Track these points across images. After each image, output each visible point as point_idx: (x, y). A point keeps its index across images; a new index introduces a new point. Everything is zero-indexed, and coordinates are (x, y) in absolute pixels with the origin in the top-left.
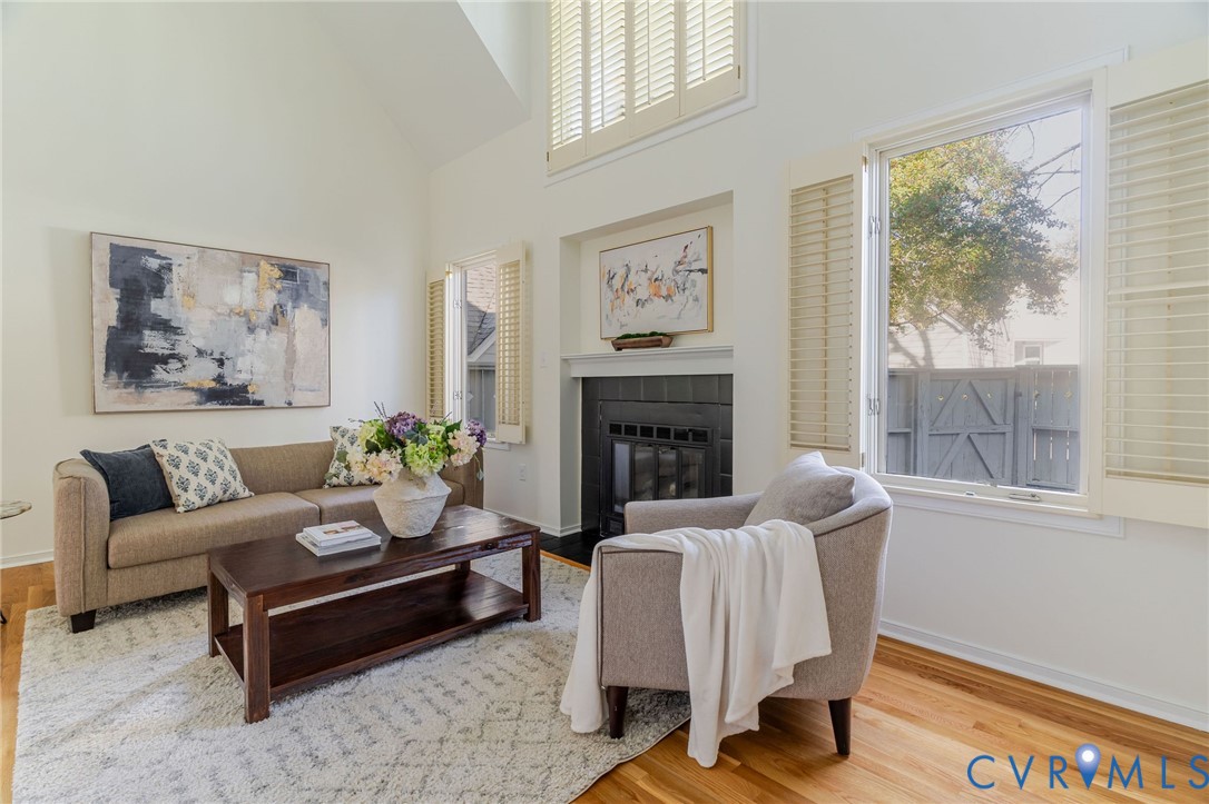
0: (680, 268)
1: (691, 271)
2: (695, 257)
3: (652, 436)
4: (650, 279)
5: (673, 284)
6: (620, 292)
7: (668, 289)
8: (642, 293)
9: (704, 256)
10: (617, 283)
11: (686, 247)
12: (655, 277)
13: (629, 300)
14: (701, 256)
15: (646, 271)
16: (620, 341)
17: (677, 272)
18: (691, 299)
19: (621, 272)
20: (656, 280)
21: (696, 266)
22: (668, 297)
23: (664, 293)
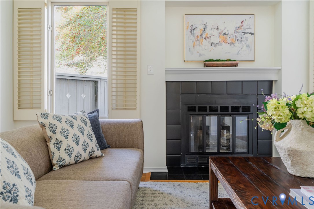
0: (239, 30)
1: (245, 33)
2: (248, 27)
3: (228, 111)
4: (220, 33)
5: (235, 37)
6: (199, 38)
7: (232, 40)
8: (215, 39)
9: (252, 27)
10: (197, 32)
11: (243, 21)
12: (224, 32)
13: (206, 43)
14: (251, 27)
15: (218, 29)
16: (207, 63)
17: (237, 32)
18: (245, 46)
19: (200, 27)
20: (224, 34)
21: (248, 31)
22: (231, 44)
23: (229, 40)
